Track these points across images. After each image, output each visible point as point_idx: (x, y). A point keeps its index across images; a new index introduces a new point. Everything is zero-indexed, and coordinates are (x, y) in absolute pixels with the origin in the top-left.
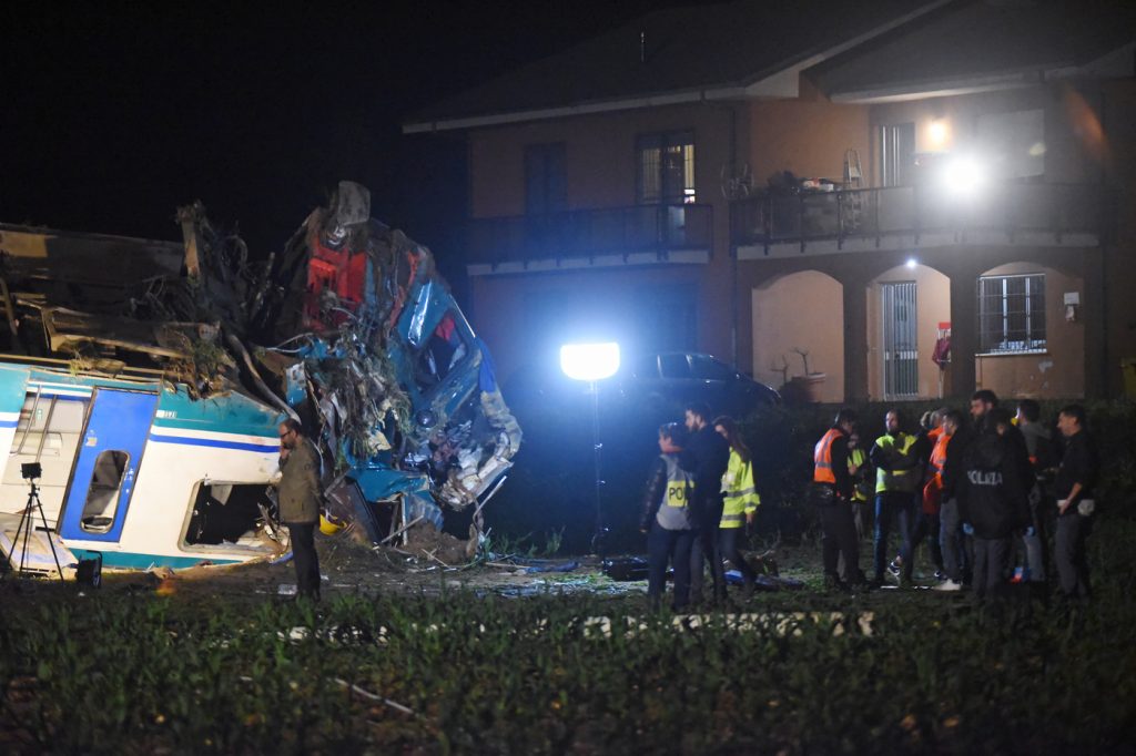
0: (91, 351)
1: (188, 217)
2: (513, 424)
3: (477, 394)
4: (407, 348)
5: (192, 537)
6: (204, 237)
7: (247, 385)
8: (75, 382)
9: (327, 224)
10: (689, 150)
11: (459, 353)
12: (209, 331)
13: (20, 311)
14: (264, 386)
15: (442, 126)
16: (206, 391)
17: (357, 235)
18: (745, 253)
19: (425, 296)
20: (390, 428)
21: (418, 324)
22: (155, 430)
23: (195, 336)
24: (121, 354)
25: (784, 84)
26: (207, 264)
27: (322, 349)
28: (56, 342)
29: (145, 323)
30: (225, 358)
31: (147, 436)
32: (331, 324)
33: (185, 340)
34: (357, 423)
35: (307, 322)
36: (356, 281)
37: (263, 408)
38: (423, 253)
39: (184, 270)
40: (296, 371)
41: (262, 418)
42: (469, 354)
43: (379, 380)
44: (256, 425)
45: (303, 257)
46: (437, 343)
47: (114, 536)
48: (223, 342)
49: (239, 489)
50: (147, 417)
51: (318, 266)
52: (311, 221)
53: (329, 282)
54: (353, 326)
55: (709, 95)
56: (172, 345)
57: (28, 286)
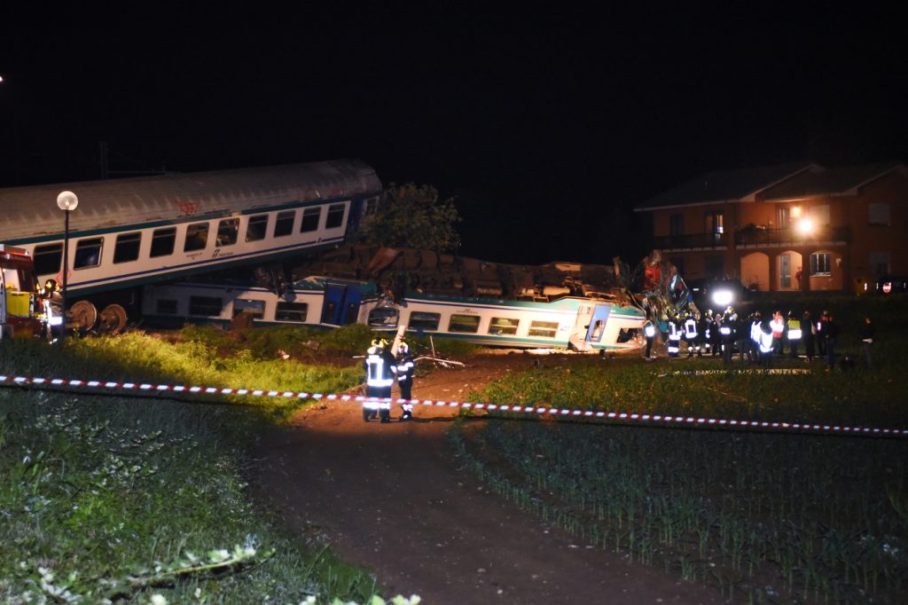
0: (595, 296)
1: (616, 260)
2: (698, 311)
3: (687, 303)
4: (671, 293)
5: (618, 341)
6: (620, 265)
7: (633, 303)
8: (592, 303)
9: (651, 261)
10: (721, 217)
11: (683, 293)
12: (623, 290)
13: (576, 285)
14: (636, 303)
15: (645, 209)
16: (623, 305)
17: (658, 264)
18: (738, 247)
19: (675, 278)
20: (668, 314)
21: (673, 285)
22: (611, 315)
23: (620, 291)
24: (602, 296)
25: (751, 198)
26: (621, 273)
27: (651, 294)
28: (586, 294)
29: (607, 288)
30: (628, 297)
31: (608, 316)
32: (652, 288)
33: (618, 293)
34: (660, 313)
35: (646, 286)
36: (658, 275)
37: (637, 309)
38: (674, 268)
39: (614, 273)
40: (645, 300)
41: (636, 312)
42: (685, 293)
43: (665, 301)
44: (635, 313)
45: (643, 270)
46: (677, 290)
47: (599, 341)
48: (626, 293)
49: (631, 330)
50: (609, 312)
51: (648, 272)
52: (646, 260)
53: (651, 276)
54: (658, 288)
55: (729, 201)
56: (615, 293)
57: (576, 279)
